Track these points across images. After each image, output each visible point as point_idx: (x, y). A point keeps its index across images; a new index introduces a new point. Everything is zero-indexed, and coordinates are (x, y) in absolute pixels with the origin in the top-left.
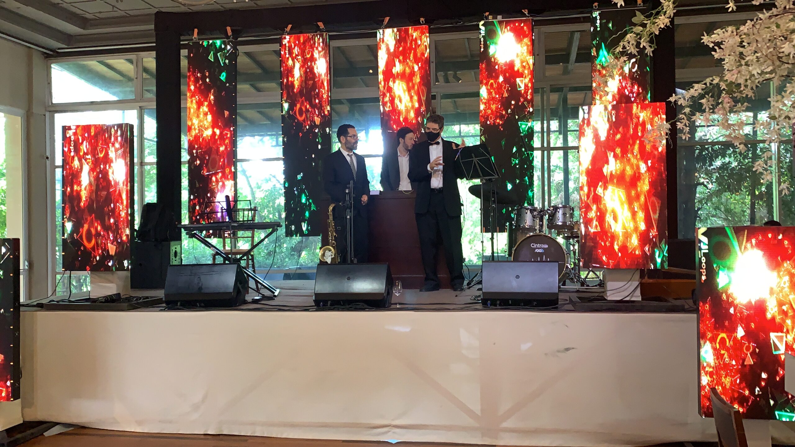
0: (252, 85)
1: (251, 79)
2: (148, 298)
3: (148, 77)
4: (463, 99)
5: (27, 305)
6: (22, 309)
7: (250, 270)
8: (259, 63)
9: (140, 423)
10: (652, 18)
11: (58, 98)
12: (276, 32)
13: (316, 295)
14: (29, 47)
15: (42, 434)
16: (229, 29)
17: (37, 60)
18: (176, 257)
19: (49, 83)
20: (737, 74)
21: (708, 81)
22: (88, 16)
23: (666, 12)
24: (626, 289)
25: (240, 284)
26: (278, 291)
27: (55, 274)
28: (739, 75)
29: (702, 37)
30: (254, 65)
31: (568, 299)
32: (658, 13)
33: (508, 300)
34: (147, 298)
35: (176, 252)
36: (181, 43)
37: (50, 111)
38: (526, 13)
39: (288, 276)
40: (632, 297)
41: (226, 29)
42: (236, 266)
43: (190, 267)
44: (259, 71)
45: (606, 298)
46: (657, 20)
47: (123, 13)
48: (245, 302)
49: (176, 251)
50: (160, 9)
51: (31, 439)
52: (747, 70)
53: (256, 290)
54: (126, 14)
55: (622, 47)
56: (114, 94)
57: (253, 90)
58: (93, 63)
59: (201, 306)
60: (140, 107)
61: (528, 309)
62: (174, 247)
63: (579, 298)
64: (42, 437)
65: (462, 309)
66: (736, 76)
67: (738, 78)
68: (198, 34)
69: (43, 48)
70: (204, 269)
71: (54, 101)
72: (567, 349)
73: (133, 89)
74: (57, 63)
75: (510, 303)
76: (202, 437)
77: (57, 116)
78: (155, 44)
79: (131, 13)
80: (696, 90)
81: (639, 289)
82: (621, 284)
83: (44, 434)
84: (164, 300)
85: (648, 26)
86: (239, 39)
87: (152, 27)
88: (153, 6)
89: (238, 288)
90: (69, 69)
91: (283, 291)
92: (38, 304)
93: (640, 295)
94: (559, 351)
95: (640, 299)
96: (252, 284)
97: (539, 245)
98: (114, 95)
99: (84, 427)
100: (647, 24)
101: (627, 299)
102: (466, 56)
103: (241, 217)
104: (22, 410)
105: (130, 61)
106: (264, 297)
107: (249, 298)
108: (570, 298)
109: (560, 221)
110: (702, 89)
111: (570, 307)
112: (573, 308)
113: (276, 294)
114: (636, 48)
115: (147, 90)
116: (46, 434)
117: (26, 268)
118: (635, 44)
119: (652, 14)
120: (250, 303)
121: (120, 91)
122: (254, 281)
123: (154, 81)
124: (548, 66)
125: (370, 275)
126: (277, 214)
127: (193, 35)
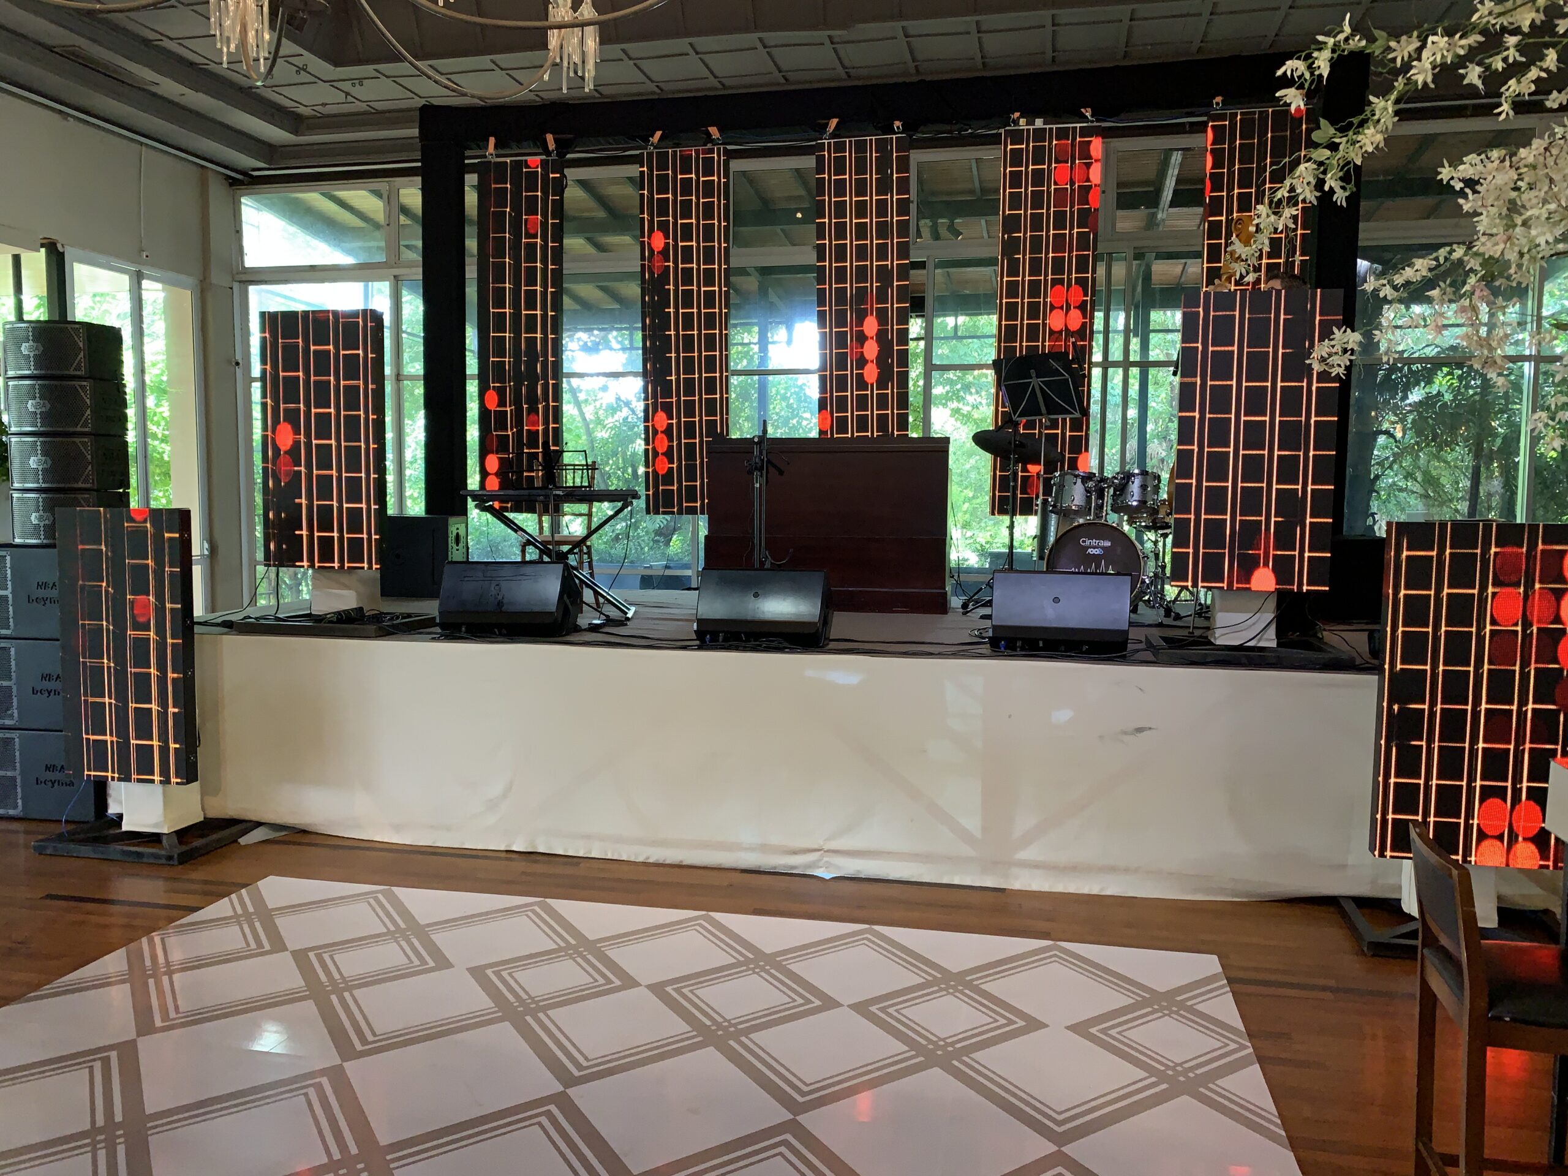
0: (588, 239)
1: (589, 228)
2: (411, 617)
3: (409, 222)
4: (964, 269)
5: (204, 624)
6: (197, 629)
7: (586, 572)
8: (602, 201)
9: (397, 828)
10: (1351, 133)
11: (253, 259)
12: (633, 144)
13: (700, 622)
14: (203, 167)
15: (236, 841)
16: (550, 138)
17: (217, 191)
18: (457, 545)
19: (239, 232)
20: (1506, 244)
21: (1442, 252)
22: (302, 110)
23: (1379, 121)
24: (1251, 626)
25: (569, 597)
26: (633, 609)
27: (253, 564)
28: (1508, 245)
29: (1439, 169)
30: (592, 203)
31: (1144, 640)
32: (1362, 124)
33: (1037, 641)
34: (409, 616)
35: (458, 536)
36: (466, 161)
37: (240, 282)
38: (1088, 115)
39: (647, 582)
40: (1259, 641)
41: (546, 139)
42: (561, 566)
43: (483, 566)
44: (602, 214)
45: (1212, 640)
46: (1360, 138)
47: (363, 107)
48: (577, 629)
49: (458, 534)
50: (428, 99)
51: (216, 849)
52: (1526, 235)
53: (595, 607)
54: (368, 108)
55: (1288, 189)
56: (349, 252)
57: (590, 249)
58: (313, 197)
59: (501, 635)
60: (395, 276)
61: (1073, 656)
62: (455, 526)
63: (1164, 639)
64: (235, 844)
65: (955, 655)
66: (1502, 246)
67: (1506, 250)
68: (496, 147)
69: (226, 167)
70: (506, 572)
71: (247, 265)
72: (1140, 730)
73: (383, 244)
74: (253, 196)
75: (1041, 644)
76: (504, 855)
77: (253, 290)
78: (419, 164)
79: (380, 106)
80: (1417, 271)
81: (1273, 626)
82: (1243, 616)
83: (240, 840)
84: (438, 621)
85: (1341, 147)
86: (569, 156)
87: (415, 132)
88: (416, 94)
89: (566, 604)
90: (272, 207)
91: (642, 610)
92: (224, 622)
93: (1274, 637)
94: (1125, 733)
95: (1274, 644)
96: (588, 595)
97: (1094, 542)
98: (350, 254)
99: (304, 832)
100: (1341, 143)
101: (1251, 644)
102: (972, 192)
103: (571, 479)
104: (202, 800)
105: (378, 194)
106: (610, 621)
107: (583, 621)
108: (1146, 637)
109: (1134, 498)
110: (1430, 270)
111: (1149, 655)
112: (1153, 659)
113: (630, 615)
114: (1316, 190)
115: (407, 247)
116: (243, 841)
117: (206, 552)
118: (1313, 182)
119: (1351, 124)
120: (585, 630)
121: (360, 248)
122: (592, 592)
123: (419, 230)
124: (1120, 213)
125: (795, 589)
126: (630, 470)
127: (486, 148)
